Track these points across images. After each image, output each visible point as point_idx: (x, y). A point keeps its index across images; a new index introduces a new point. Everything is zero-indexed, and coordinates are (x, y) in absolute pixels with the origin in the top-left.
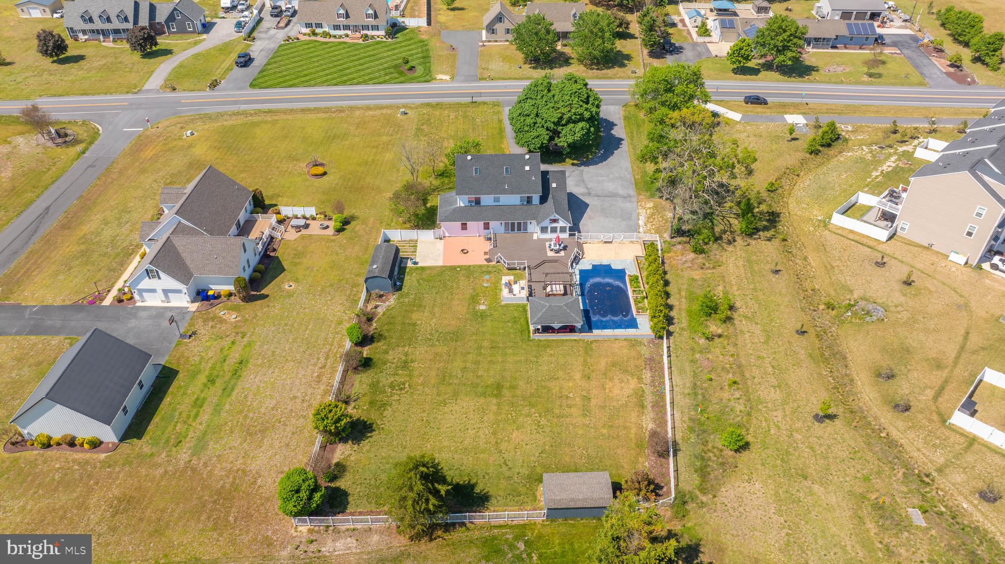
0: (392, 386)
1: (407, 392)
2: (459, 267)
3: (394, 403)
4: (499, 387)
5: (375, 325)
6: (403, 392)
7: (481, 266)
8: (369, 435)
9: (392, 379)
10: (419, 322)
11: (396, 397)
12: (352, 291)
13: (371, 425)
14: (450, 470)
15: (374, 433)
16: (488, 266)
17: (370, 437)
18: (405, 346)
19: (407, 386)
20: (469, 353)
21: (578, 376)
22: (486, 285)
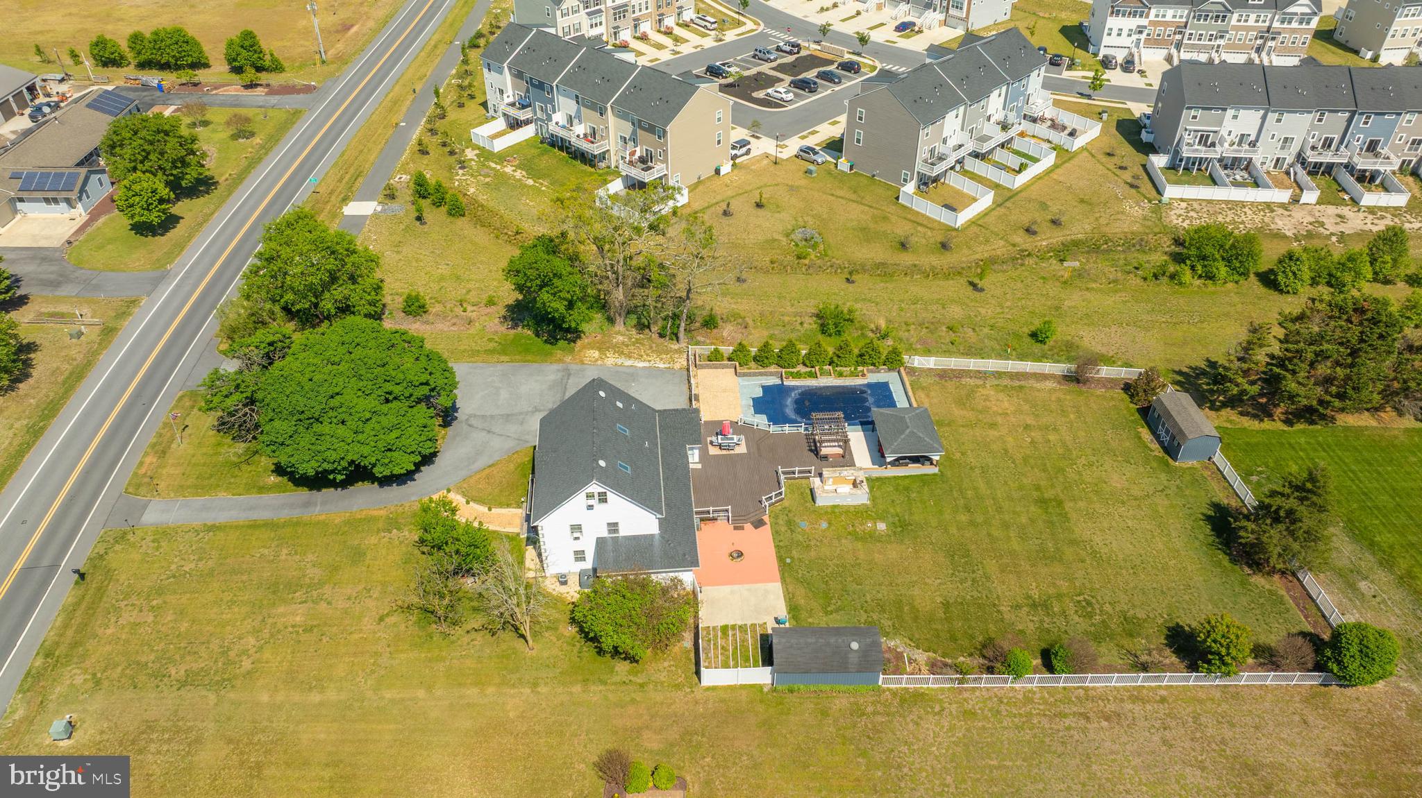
0: (1090, 616)
1: (1093, 597)
2: (781, 559)
3: (1118, 609)
4: (1042, 502)
5: (962, 659)
6: (1094, 601)
7: (776, 533)
8: (1187, 628)
9: (1076, 618)
10: (939, 600)
11: (1107, 608)
12: (875, 713)
13: (1169, 629)
14: (1197, 539)
15: (1181, 623)
16: (774, 525)
17: (1190, 626)
18: (998, 611)
19: (1081, 598)
20: (989, 535)
21: (993, 433)
22: (824, 525)
